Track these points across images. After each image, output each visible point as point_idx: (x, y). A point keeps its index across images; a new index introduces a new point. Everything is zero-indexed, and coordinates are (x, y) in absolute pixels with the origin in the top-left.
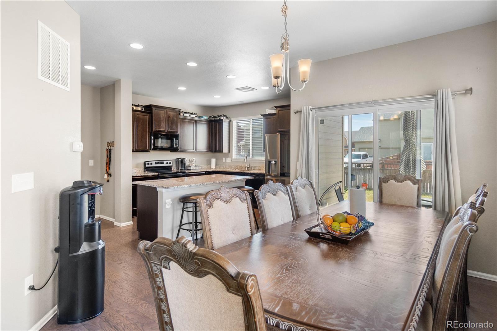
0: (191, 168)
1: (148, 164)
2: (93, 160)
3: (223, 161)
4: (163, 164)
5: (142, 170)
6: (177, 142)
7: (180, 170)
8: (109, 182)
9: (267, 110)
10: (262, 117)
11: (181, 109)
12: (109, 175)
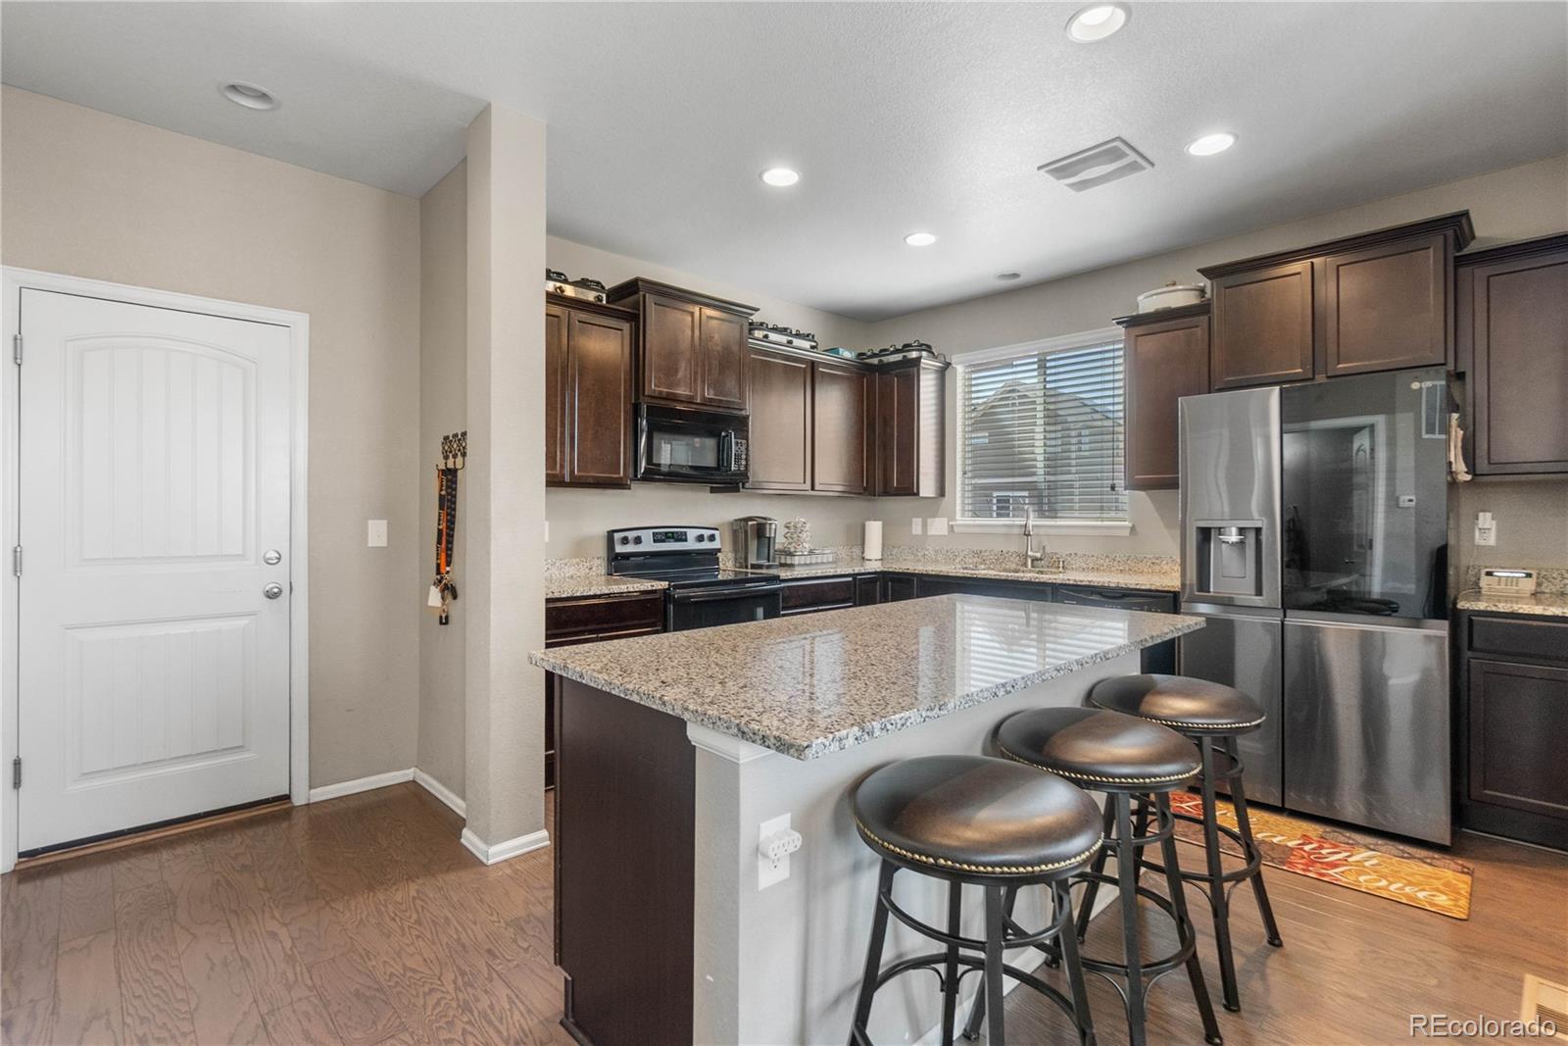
0: (796, 560)
1: (625, 541)
2: (386, 521)
3: (914, 532)
4: (686, 540)
5: (600, 566)
6: (743, 448)
7: (753, 566)
8: (447, 623)
9: (1140, 298)
10: (1121, 329)
11: (757, 310)
12: (450, 591)
